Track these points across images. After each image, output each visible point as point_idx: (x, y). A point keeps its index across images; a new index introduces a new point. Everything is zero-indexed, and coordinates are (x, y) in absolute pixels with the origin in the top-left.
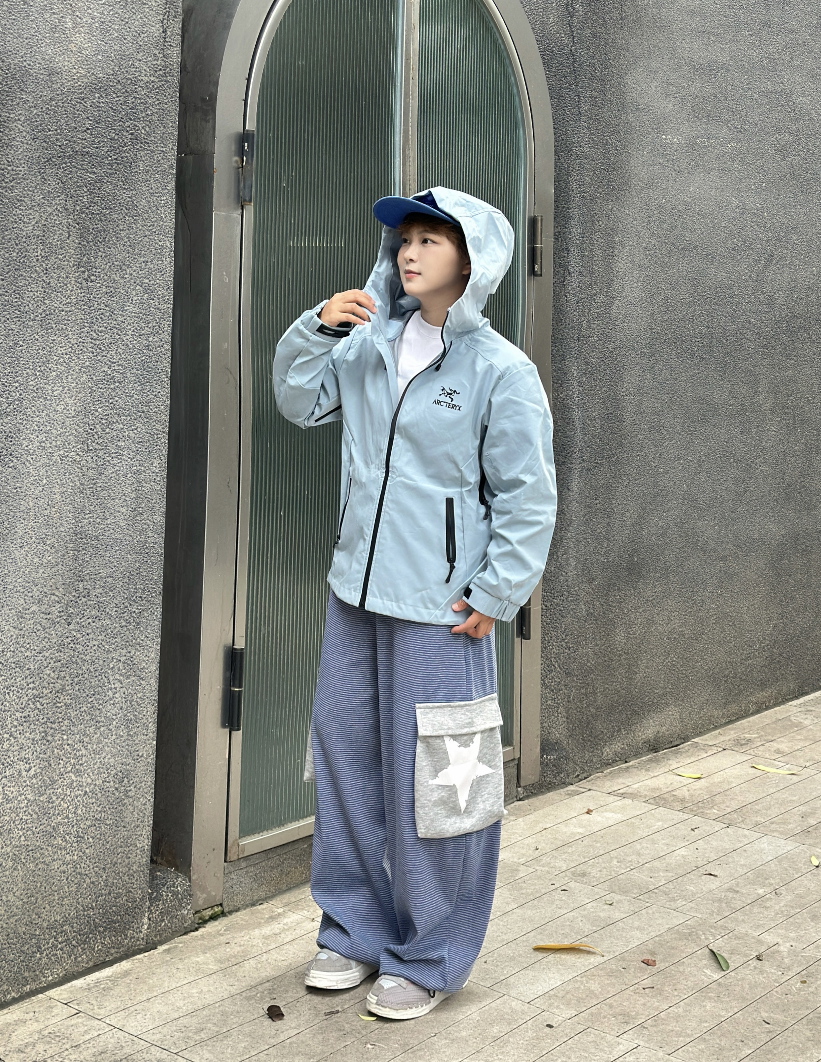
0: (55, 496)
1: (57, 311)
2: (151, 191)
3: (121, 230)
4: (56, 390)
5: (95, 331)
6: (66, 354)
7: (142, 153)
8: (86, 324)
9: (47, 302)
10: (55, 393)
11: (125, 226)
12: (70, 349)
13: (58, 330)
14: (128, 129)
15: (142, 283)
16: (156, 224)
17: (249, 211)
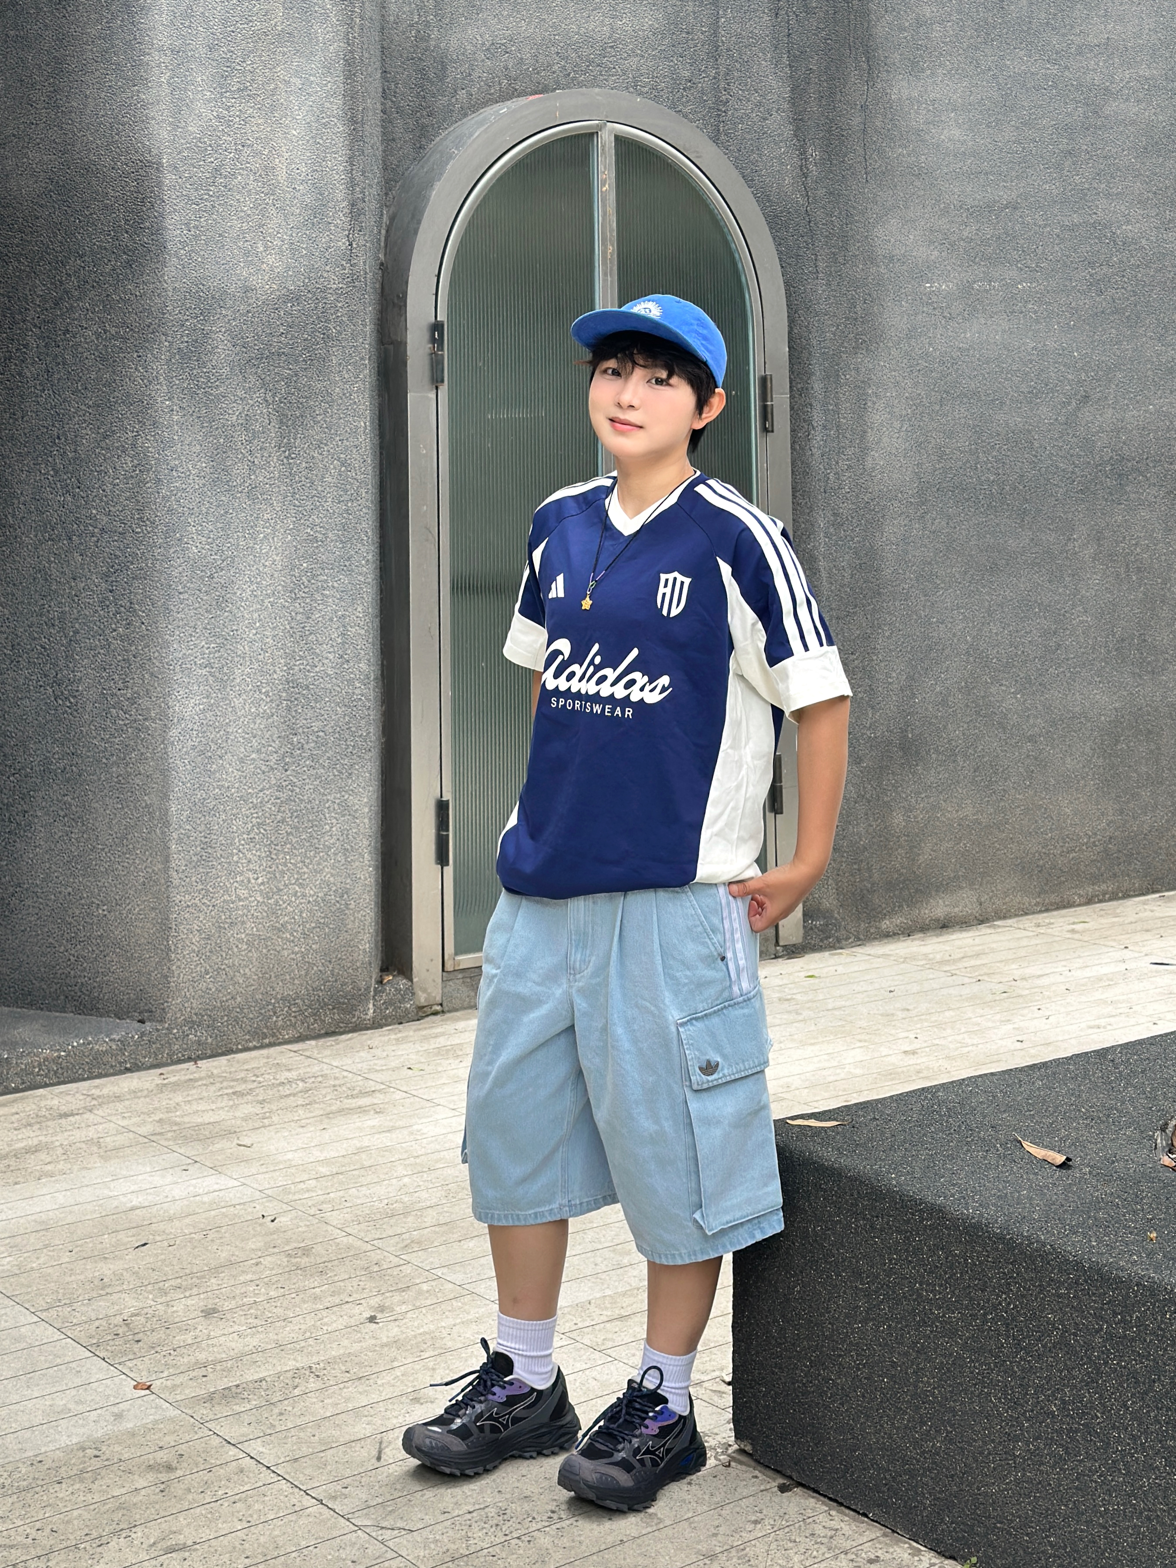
0: (268, 640)
3: (317, 415)
4: (264, 549)
5: (297, 500)
6: (272, 519)
9: (252, 477)
10: (263, 551)
11: (321, 411)
12: (275, 515)
15: (340, 458)
17: (444, 390)
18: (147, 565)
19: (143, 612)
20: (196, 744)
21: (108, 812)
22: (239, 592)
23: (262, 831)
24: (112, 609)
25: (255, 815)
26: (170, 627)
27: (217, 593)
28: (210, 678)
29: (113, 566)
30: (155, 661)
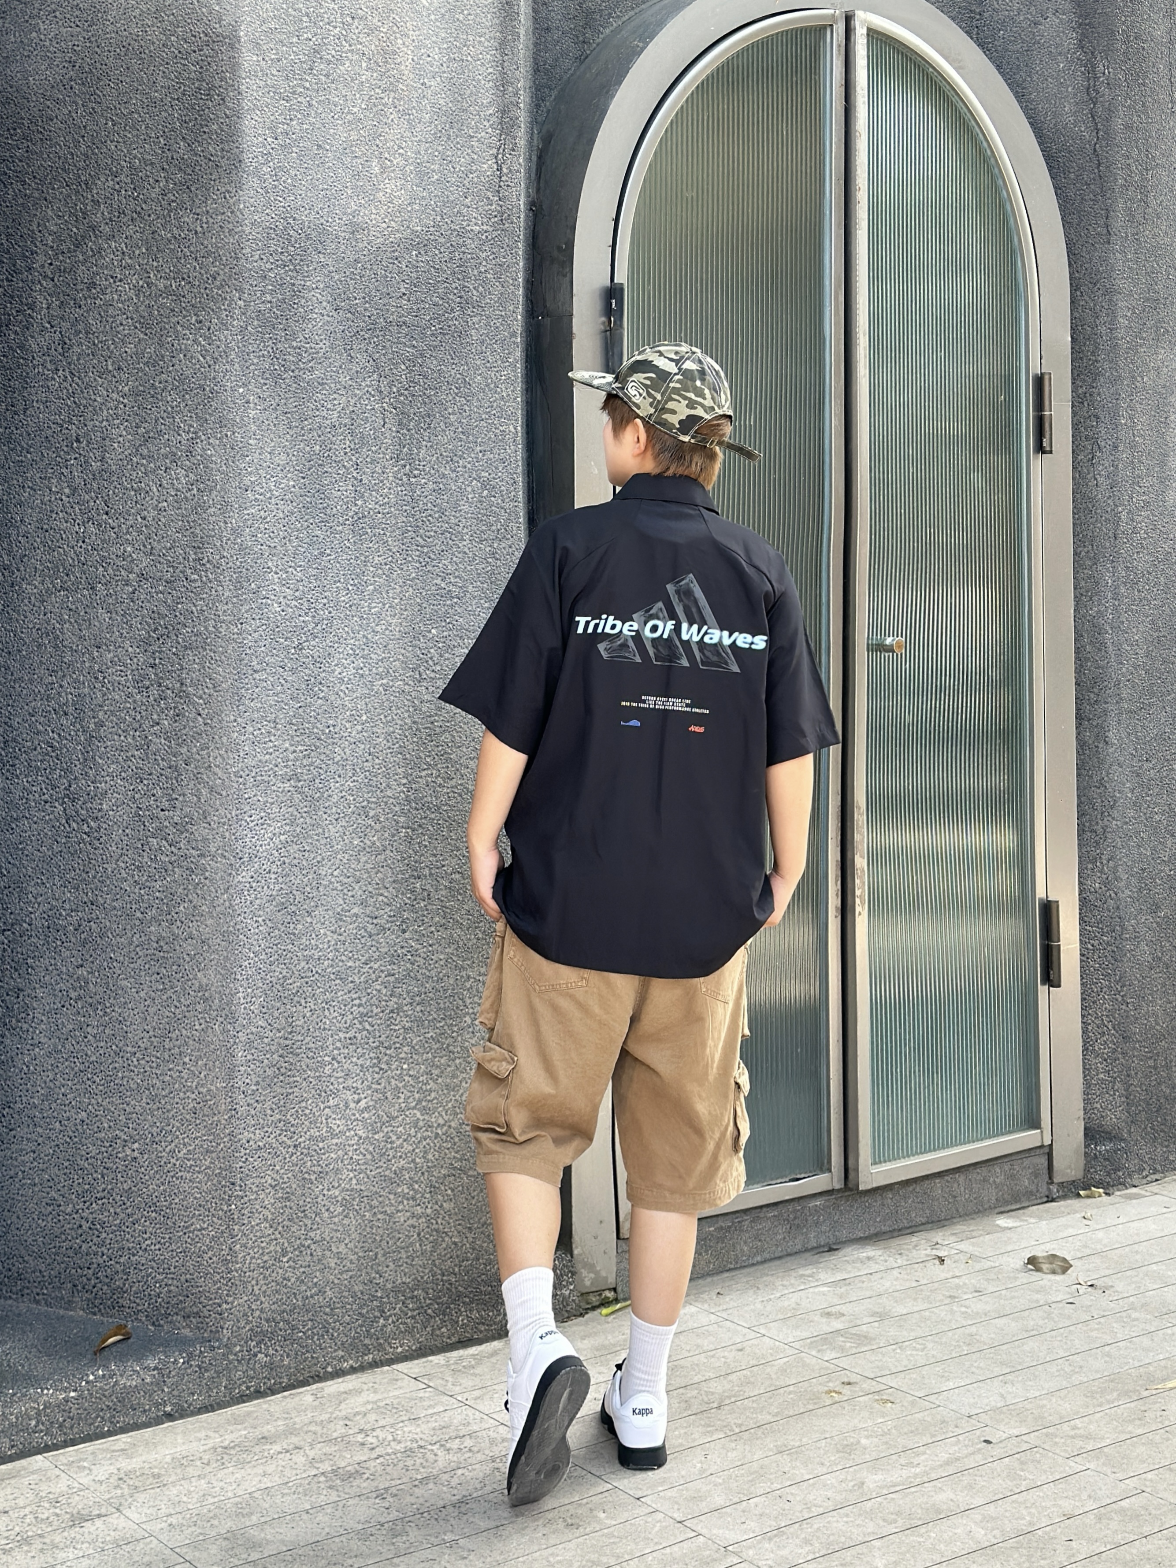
1: (372, 513)
2: (488, 365)
3: (450, 414)
4: (375, 607)
5: (421, 537)
6: (386, 564)
7: (475, 319)
8: (409, 528)
10: (373, 611)
11: (456, 408)
12: (390, 559)
13: (375, 535)
14: (455, 291)
15: (480, 478)
16: (495, 404)
18: (206, 628)
19: (201, 698)
20: (274, 893)
21: (142, 994)
22: (338, 670)
23: (368, 1027)
24: (154, 692)
25: (357, 1002)
26: (239, 720)
27: (307, 671)
28: (297, 796)
29: (156, 629)
30: (217, 770)
